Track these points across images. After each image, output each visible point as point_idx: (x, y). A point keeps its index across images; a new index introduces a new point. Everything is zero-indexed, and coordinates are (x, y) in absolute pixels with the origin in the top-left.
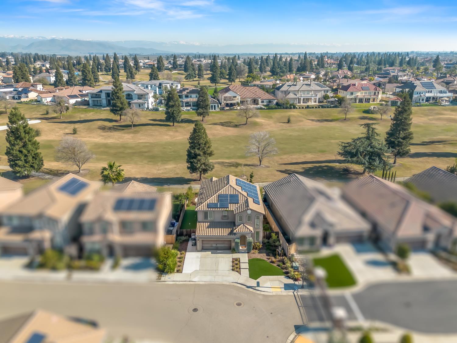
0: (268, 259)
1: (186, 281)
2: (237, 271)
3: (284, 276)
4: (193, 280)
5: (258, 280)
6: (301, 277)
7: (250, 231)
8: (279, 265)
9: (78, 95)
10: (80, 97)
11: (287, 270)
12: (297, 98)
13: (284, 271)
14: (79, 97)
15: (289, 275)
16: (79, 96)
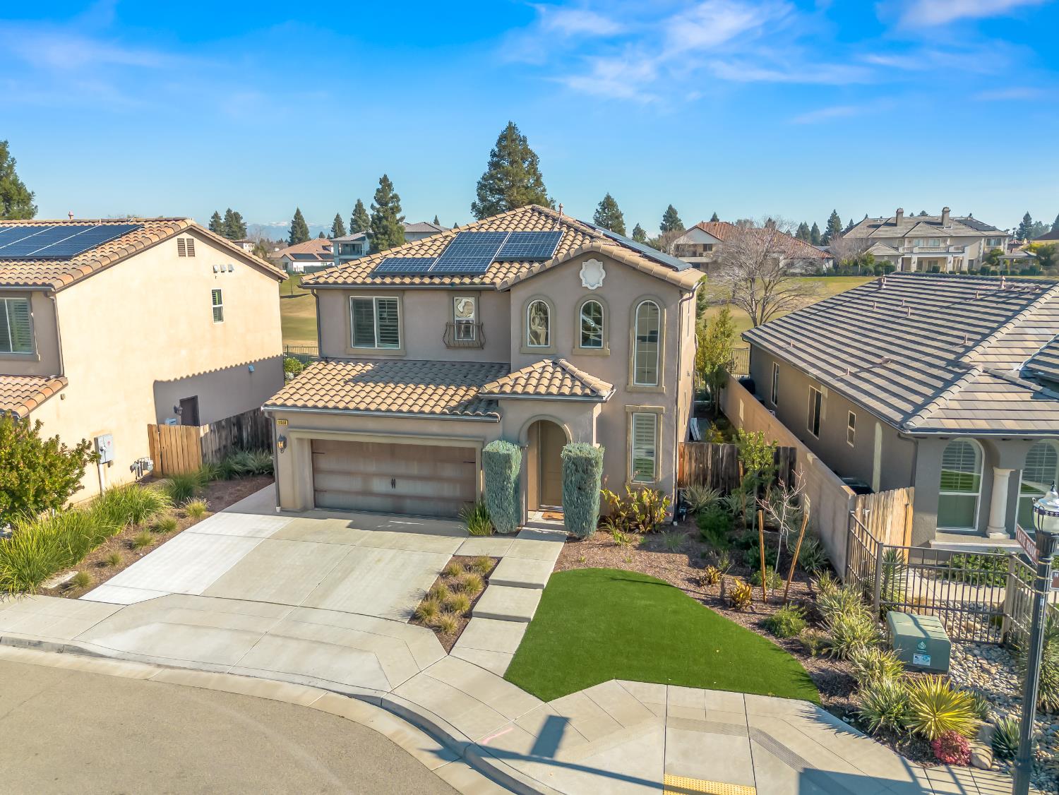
0: (698, 583)
1: (38, 645)
2: (439, 629)
3: (804, 705)
4: (95, 645)
5: (560, 706)
6: (977, 734)
7: (588, 391)
8: (770, 626)
9: (317, 256)
10: (320, 259)
11: (841, 667)
12: (898, 256)
13: (811, 665)
14: (317, 259)
15: (853, 700)
16: (319, 257)
